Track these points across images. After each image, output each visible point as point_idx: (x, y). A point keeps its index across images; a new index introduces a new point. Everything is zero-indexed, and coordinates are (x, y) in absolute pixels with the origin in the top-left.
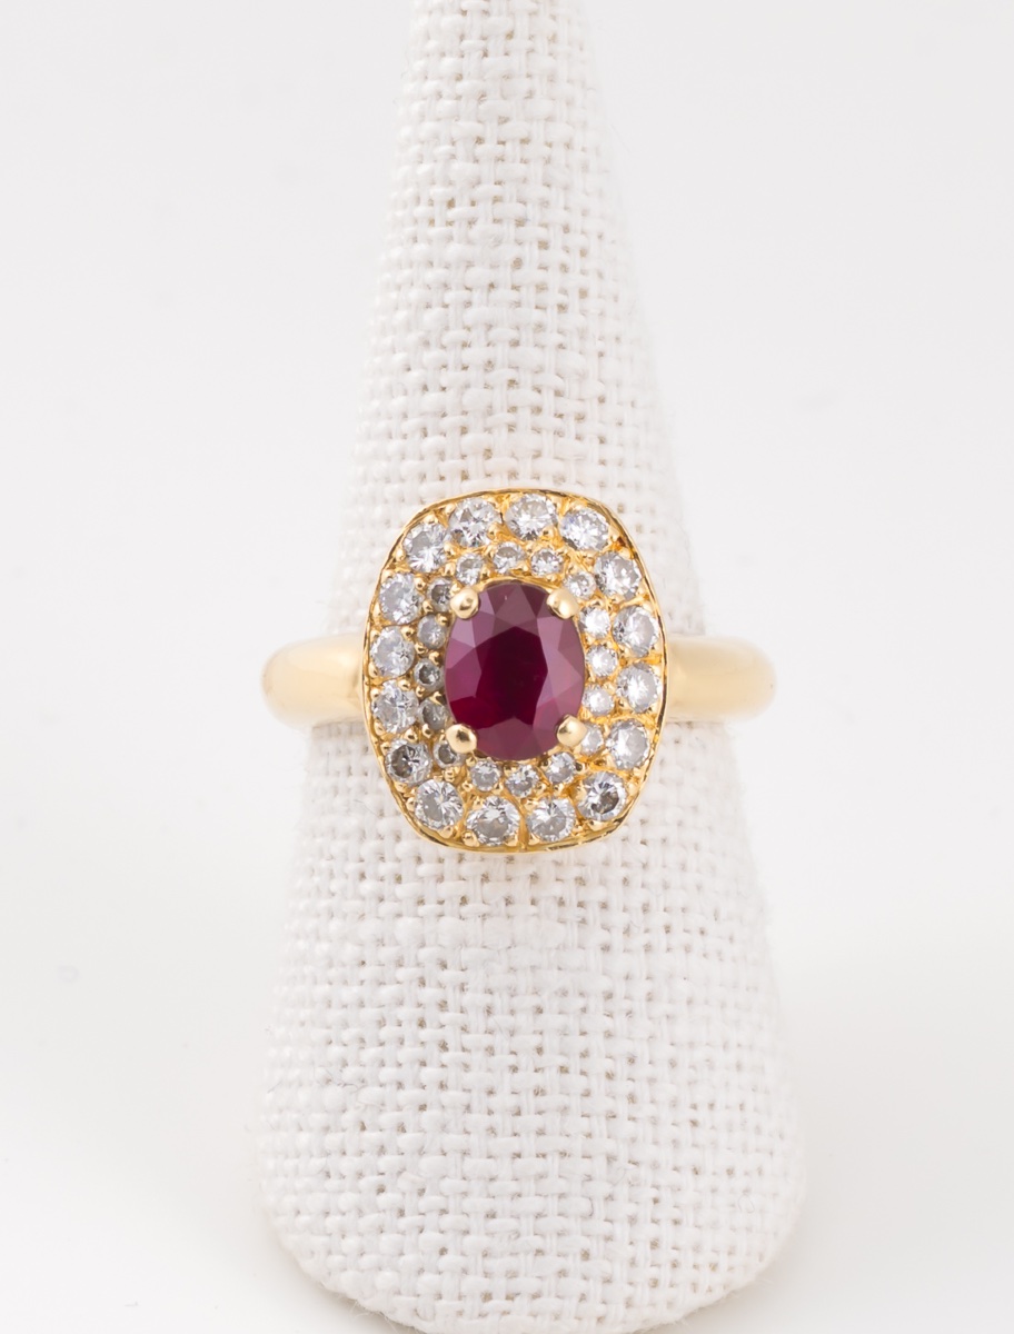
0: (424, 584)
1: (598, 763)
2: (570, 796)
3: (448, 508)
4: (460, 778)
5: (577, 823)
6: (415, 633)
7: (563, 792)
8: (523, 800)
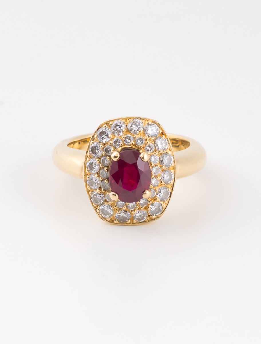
0: (103, 147)
1: (155, 200)
2: (146, 209)
3: (111, 123)
4: (113, 204)
5: (148, 217)
6: (100, 161)
7: (144, 208)
8: (132, 211)
